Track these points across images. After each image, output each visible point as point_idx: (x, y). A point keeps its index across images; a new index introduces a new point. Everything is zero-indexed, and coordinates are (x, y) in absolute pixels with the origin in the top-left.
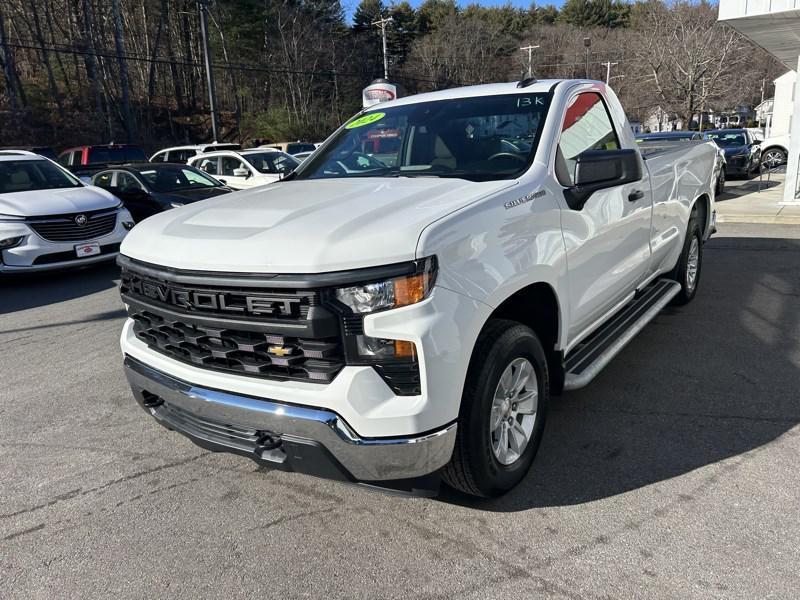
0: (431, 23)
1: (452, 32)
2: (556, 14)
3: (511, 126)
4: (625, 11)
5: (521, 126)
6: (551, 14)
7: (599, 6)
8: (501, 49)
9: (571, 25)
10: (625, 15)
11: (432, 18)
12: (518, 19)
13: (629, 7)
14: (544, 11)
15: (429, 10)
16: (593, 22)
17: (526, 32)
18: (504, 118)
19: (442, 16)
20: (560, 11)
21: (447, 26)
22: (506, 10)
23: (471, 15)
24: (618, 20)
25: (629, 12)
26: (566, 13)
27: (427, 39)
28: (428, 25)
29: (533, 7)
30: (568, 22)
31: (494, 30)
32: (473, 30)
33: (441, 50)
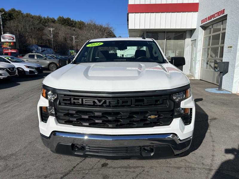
0: (13, 16)
1: (21, 21)
2: (55, 20)
3: (45, 52)
4: (75, 23)
5: (49, 52)
6: (54, 20)
7: (67, 21)
8: (39, 28)
9: (60, 24)
10: (75, 24)
11: (13, 15)
12: (43, 20)
13: (76, 22)
14: (51, 19)
15: (12, 12)
16: (67, 25)
17: (47, 24)
18: (43, 49)
19: (17, 15)
20: (56, 20)
21: (19, 18)
22: (39, 17)
23: (27, 16)
24: (73, 25)
25: (76, 23)
26: (58, 21)
27: (12, 21)
28: (12, 17)
29: (48, 17)
30: (59, 23)
31: (36, 22)
32: (29, 21)
33: (17, 26)
